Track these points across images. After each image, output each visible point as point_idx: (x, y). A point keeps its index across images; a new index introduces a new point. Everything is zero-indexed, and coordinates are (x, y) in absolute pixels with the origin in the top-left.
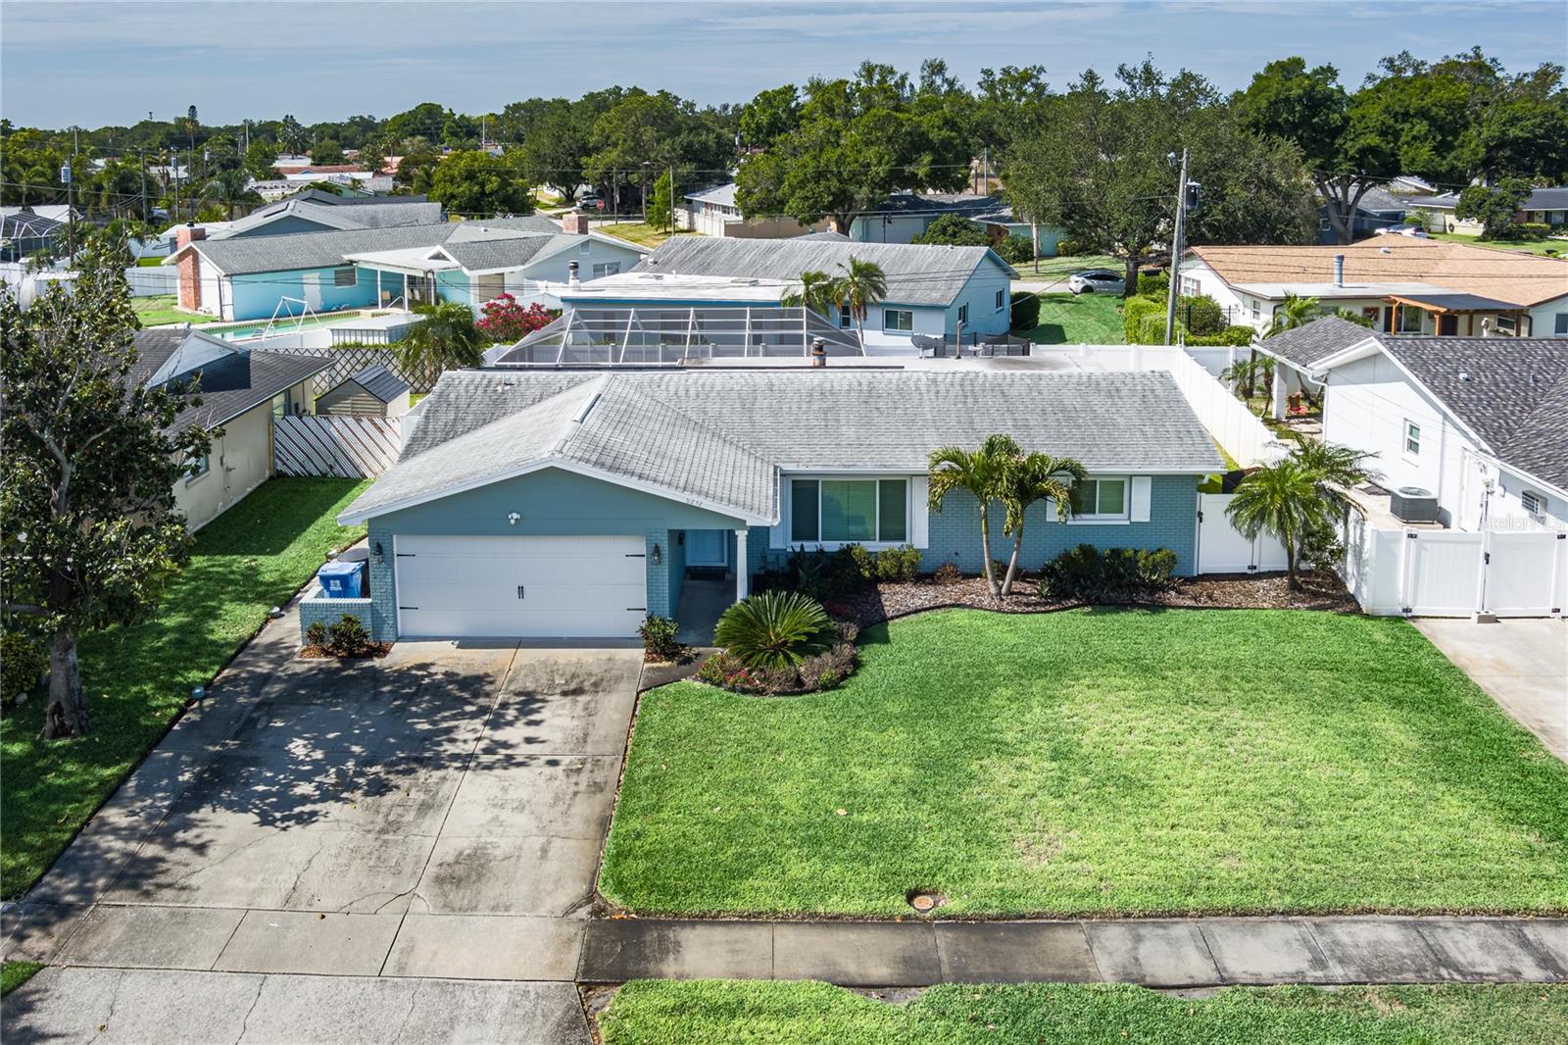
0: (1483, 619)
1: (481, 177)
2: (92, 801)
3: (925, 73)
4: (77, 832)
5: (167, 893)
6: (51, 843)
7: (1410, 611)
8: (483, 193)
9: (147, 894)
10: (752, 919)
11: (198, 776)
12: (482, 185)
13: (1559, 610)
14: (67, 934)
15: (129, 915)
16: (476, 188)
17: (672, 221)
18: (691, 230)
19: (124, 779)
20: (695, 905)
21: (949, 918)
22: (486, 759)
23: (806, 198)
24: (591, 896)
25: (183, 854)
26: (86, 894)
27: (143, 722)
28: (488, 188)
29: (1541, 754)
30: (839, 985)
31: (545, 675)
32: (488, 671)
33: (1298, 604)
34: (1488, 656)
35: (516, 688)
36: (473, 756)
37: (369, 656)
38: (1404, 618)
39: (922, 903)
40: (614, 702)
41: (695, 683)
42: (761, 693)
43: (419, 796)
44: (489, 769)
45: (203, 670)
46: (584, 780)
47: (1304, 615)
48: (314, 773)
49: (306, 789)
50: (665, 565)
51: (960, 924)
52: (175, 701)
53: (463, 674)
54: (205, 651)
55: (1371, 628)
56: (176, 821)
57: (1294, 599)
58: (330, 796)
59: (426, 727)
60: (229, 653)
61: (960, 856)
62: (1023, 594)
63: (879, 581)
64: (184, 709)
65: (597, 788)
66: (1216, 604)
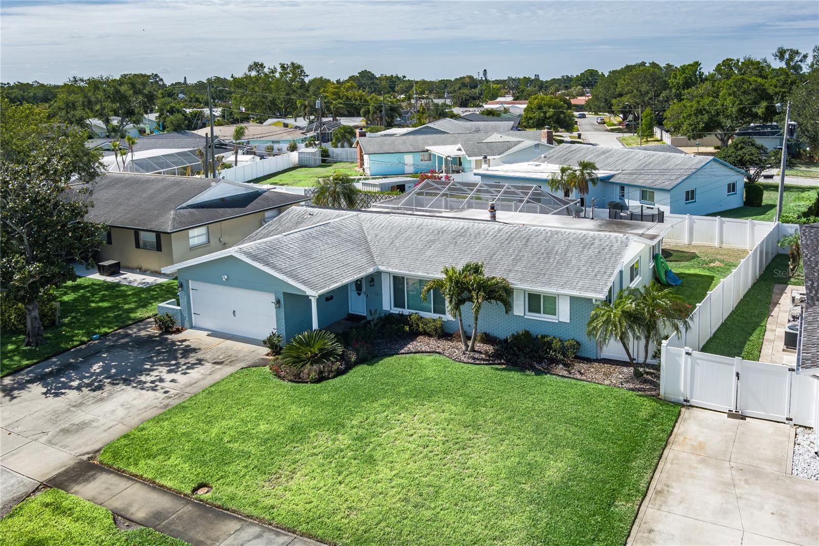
0: (731, 415)
1: (545, 109)
3: (816, 53)
7: (688, 401)
8: (545, 117)
11: (52, 370)
12: (545, 113)
13: (791, 420)
16: (542, 115)
17: (652, 134)
18: (661, 140)
19: (29, 366)
20: (120, 465)
21: (200, 501)
22: (148, 385)
24: (97, 451)
27: (62, 345)
28: (548, 115)
29: (629, 505)
30: (118, 516)
31: (219, 353)
32: (202, 347)
33: (627, 385)
34: (701, 439)
35: (200, 357)
36: (145, 383)
37: (171, 333)
38: (683, 406)
39: (201, 492)
40: (227, 370)
41: (267, 369)
42: (283, 378)
43: (105, 394)
44: (142, 389)
45: (110, 328)
46: (167, 401)
47: (617, 392)
48: (86, 377)
49: (75, 384)
50: (282, 309)
51: (202, 505)
52: (85, 339)
53: (192, 346)
54: (124, 321)
55: (647, 407)
56: (22, 386)
57: (627, 382)
58: (79, 388)
59: (148, 367)
60: (130, 322)
61: (242, 473)
62: (480, 352)
63: (420, 334)
64: (83, 343)
65: (166, 406)
66: (579, 377)
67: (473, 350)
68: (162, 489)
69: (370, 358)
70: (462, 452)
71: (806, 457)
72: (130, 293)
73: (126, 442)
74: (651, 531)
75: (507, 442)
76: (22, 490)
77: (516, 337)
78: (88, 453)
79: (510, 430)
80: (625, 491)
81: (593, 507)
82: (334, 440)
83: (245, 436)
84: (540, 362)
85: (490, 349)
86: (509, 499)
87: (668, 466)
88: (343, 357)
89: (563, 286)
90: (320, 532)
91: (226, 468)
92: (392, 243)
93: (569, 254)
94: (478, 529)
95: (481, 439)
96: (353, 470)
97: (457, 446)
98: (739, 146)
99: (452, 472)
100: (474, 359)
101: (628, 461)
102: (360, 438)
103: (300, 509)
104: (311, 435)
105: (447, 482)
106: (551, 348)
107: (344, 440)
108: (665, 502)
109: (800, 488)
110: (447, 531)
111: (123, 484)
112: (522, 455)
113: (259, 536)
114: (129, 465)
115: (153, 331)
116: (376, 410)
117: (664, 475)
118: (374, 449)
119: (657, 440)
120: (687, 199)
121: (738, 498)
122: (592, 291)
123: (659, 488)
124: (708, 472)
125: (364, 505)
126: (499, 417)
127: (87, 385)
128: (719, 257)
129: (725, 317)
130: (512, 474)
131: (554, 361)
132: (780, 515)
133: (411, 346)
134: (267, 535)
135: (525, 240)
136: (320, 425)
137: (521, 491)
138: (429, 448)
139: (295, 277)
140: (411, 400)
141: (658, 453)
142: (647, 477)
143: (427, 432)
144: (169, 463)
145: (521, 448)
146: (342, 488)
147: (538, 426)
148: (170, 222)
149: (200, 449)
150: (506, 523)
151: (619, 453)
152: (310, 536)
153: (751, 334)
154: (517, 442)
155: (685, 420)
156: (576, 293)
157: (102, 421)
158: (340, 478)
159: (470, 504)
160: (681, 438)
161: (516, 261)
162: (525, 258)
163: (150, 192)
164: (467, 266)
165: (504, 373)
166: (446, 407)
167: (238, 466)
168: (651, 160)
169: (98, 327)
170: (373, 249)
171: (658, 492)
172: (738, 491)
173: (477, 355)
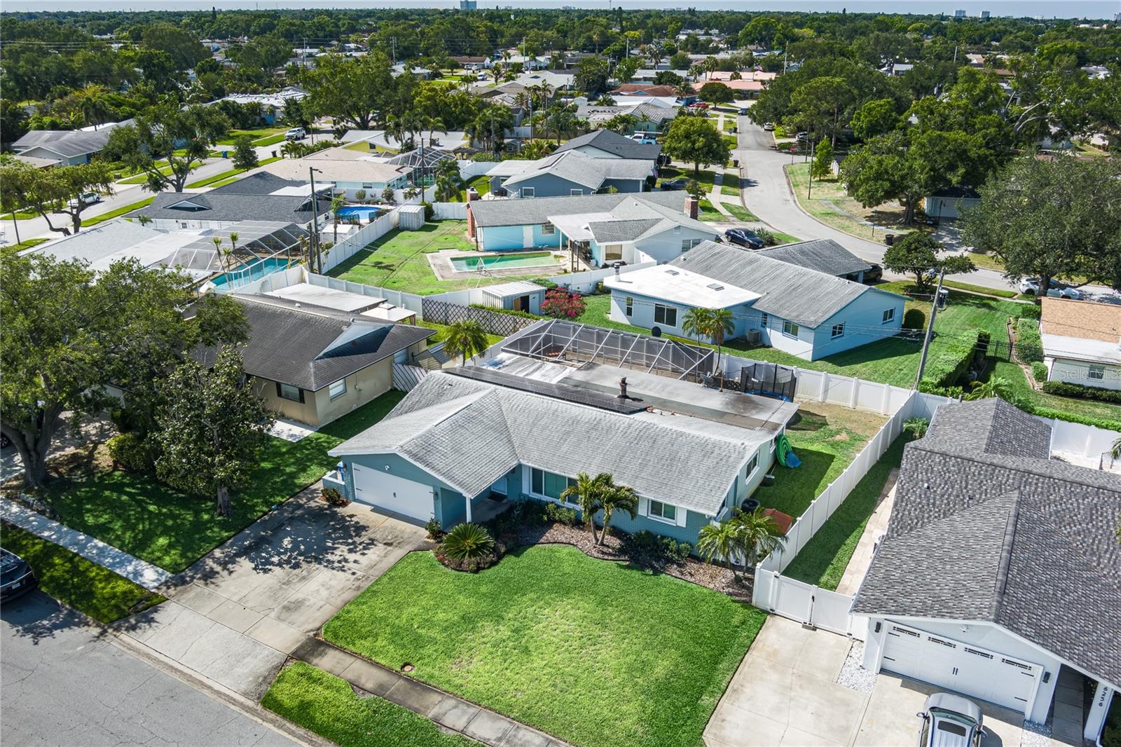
2: (214, 544)
4: (204, 555)
5: (213, 586)
6: (193, 557)
7: (774, 610)
9: (206, 584)
10: (353, 654)
11: (250, 543)
13: (851, 635)
14: (180, 591)
15: (199, 589)
19: (229, 538)
20: (341, 643)
21: (408, 677)
22: (336, 565)
23: (868, 191)
24: (319, 629)
25: (226, 572)
26: (192, 578)
27: (249, 516)
29: (712, 699)
30: (354, 685)
31: (386, 533)
32: (370, 525)
33: (726, 590)
34: (776, 647)
35: (372, 536)
36: (333, 562)
37: (339, 506)
38: (769, 613)
39: (407, 668)
40: (398, 553)
41: (431, 554)
42: (447, 566)
43: (305, 573)
44: (333, 569)
45: (283, 497)
46: (357, 583)
47: (719, 597)
48: (282, 553)
49: (275, 559)
50: (440, 501)
51: (409, 680)
52: (265, 509)
53: (361, 524)
54: (290, 487)
55: (739, 614)
56: (232, 559)
57: (728, 587)
58: (280, 565)
59: (330, 544)
60: (298, 490)
61: (434, 657)
62: (608, 546)
63: (556, 521)
64: (265, 513)
65: (358, 588)
66: (689, 578)
67: (602, 544)
68: (377, 665)
69: (516, 549)
70: (593, 648)
71: (853, 668)
72: (284, 450)
73: (339, 623)
74: (723, 720)
75: (627, 640)
76: (276, 661)
77: (639, 535)
78: (312, 630)
79: (630, 629)
80: (710, 689)
81: (686, 700)
82: (497, 631)
83: (428, 623)
84: (658, 561)
85: (615, 542)
86: (627, 689)
87: (746, 669)
88: (495, 550)
89: (681, 500)
90: (497, 707)
91: (421, 651)
92: (530, 431)
93: (690, 463)
94: (606, 712)
95: (608, 636)
96: (514, 658)
97: (589, 642)
98: (913, 246)
99: (587, 665)
100: (603, 553)
101: (716, 663)
102: (516, 631)
103: (480, 688)
104: (479, 625)
105: (583, 673)
106: (668, 549)
107: (505, 632)
108: (738, 699)
109: (839, 694)
110: (584, 712)
111: (349, 660)
112: (638, 654)
113: (455, 707)
114: (348, 643)
115: (320, 502)
116: (526, 605)
117: (741, 677)
118: (527, 641)
119: (741, 645)
120: (834, 333)
121: (791, 699)
122: (706, 508)
123: (735, 687)
124: (774, 677)
125: (525, 687)
126: (622, 617)
127: (288, 562)
128: (848, 426)
129: (830, 514)
130: (631, 669)
131: (670, 561)
132: (817, 715)
133: (548, 535)
134: (461, 706)
135: (651, 441)
136: (483, 615)
137: (636, 684)
138: (569, 643)
139: (452, 479)
140: (553, 596)
141: (740, 658)
142: (728, 677)
143: (566, 627)
144: (377, 644)
145: (638, 647)
146: (508, 673)
147: (652, 627)
148: (313, 378)
149: (398, 634)
150: (624, 708)
151: (711, 656)
152: (491, 709)
153: (848, 536)
154: (635, 641)
155: (768, 628)
156: (692, 508)
157: (312, 600)
158: (506, 665)
159: (599, 692)
160: (760, 645)
161: (643, 466)
162: (651, 463)
163: (281, 332)
164: (600, 476)
165: (628, 572)
166: (581, 604)
167: (429, 650)
168: (800, 282)
169: (272, 496)
170: (514, 439)
171: (735, 691)
172: (793, 694)
173: (605, 550)
